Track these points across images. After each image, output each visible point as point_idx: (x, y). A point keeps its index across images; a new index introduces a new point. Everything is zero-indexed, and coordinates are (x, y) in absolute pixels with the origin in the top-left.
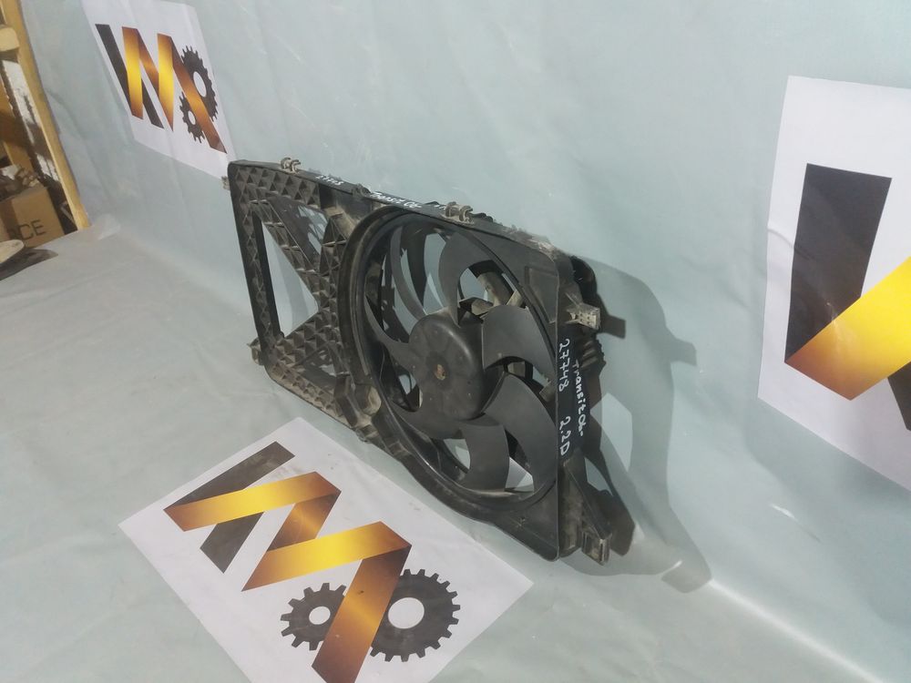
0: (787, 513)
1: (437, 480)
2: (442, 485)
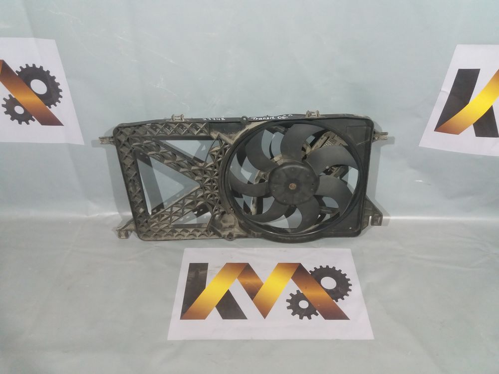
0: (421, 181)
1: (280, 237)
2: (284, 238)
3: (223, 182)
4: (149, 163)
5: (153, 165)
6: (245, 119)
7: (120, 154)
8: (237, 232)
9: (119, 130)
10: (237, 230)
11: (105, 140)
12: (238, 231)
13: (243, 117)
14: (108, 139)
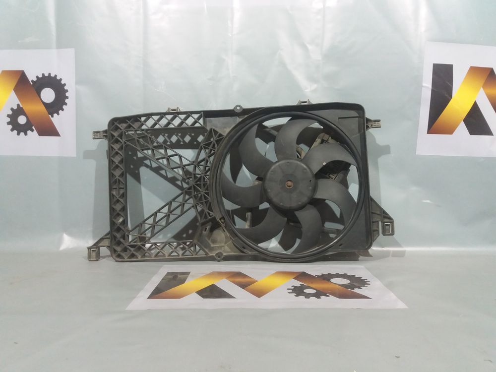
3: (214, 184)
4: (137, 178)
5: (142, 181)
6: (238, 108)
7: (111, 148)
8: (228, 252)
9: (115, 123)
10: (227, 250)
11: (99, 134)
12: (229, 250)
13: (237, 106)
14: (102, 133)
